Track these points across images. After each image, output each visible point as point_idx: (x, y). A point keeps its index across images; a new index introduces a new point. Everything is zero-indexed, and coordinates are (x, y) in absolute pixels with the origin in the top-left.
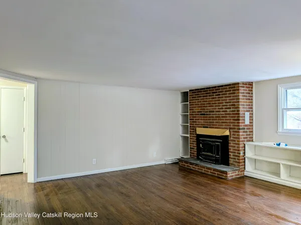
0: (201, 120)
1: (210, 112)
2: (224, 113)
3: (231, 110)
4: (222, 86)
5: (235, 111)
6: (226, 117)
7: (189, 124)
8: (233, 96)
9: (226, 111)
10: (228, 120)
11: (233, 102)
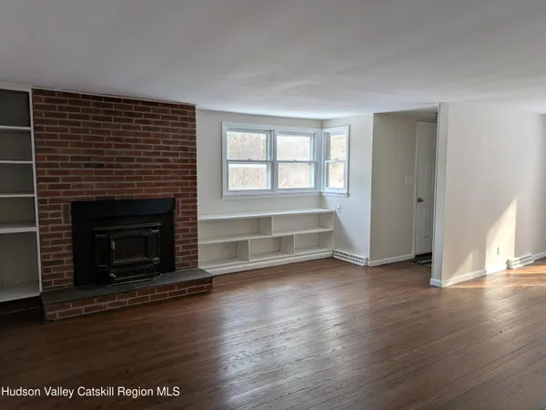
0: (91, 179)
1: (118, 159)
2: (160, 164)
3: (179, 158)
4: (156, 104)
5: (187, 161)
6: (167, 172)
7: (35, 195)
8: (183, 131)
9: (167, 160)
10: (171, 178)
11: (182, 143)
